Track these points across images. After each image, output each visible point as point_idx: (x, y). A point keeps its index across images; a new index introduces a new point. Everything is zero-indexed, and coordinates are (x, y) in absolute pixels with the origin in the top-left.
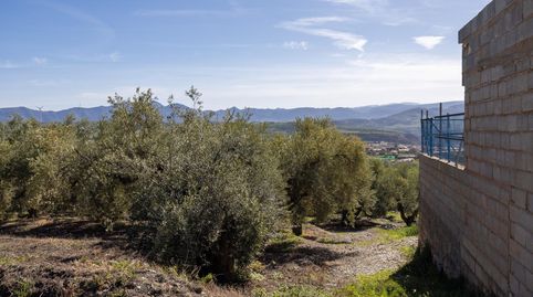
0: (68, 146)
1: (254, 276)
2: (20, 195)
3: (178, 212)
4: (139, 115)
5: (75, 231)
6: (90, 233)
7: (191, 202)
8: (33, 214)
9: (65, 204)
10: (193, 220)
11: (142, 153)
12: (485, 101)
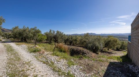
0: (80, 38)
1: (99, 53)
2: (76, 43)
3: (90, 45)
4: (87, 35)
5: (81, 46)
6: (82, 47)
7: (91, 44)
8: (77, 44)
9: (79, 44)
10: (91, 46)
11: (87, 39)
12: (133, 34)
